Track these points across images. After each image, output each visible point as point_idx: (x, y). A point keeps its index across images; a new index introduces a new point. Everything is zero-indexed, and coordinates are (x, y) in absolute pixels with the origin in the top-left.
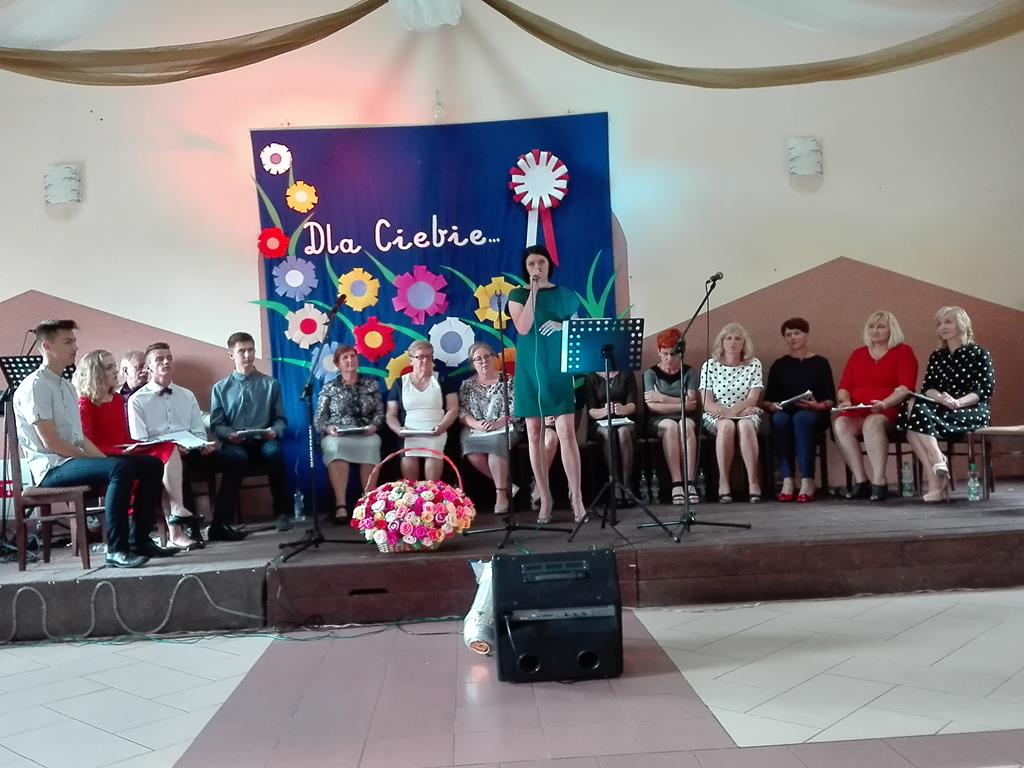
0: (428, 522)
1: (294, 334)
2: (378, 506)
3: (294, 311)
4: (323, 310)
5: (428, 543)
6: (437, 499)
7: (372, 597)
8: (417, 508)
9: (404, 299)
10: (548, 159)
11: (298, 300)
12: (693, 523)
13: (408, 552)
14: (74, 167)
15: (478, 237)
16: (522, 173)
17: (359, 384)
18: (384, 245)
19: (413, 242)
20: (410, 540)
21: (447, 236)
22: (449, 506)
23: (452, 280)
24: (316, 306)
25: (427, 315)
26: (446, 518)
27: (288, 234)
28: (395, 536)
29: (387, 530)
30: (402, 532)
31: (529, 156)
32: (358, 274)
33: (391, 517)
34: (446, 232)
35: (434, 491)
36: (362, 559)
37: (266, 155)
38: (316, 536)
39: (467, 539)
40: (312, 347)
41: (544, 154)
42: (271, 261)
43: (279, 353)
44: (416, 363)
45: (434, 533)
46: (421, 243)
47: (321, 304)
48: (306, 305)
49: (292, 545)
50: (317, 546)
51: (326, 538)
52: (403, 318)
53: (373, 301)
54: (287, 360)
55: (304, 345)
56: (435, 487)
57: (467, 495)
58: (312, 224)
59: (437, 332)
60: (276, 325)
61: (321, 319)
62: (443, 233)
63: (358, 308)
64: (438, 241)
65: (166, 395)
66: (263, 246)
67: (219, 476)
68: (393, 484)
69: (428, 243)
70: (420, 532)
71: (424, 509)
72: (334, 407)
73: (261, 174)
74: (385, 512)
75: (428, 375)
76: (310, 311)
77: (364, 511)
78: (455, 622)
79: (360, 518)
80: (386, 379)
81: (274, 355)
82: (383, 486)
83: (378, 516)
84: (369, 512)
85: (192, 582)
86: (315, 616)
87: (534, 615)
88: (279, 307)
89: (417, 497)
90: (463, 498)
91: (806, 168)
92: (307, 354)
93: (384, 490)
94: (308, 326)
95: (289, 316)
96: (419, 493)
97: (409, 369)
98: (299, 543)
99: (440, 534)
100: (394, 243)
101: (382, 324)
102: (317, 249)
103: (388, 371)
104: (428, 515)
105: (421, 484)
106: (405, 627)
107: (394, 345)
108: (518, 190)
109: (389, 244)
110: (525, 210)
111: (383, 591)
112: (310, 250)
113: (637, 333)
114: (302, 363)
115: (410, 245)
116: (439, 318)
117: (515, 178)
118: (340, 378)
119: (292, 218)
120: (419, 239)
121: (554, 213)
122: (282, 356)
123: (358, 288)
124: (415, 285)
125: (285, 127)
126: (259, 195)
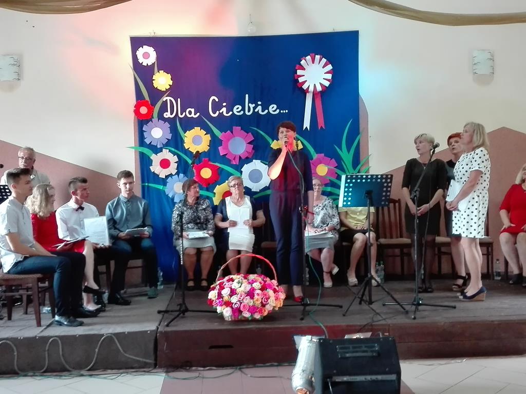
0: (258, 304)
1: (156, 168)
2: (226, 292)
3: (156, 154)
4: (174, 154)
5: (257, 316)
7: (223, 350)
8: (251, 294)
9: (226, 148)
10: (320, 60)
11: (159, 147)
14: (16, 58)
15: (274, 109)
16: (304, 69)
18: (214, 113)
19: (232, 111)
20: (247, 314)
21: (254, 108)
22: (270, 292)
23: (257, 136)
24: (170, 151)
25: (240, 157)
26: (269, 301)
27: (154, 104)
28: (237, 311)
29: (232, 307)
30: (241, 309)
31: (308, 58)
32: (197, 131)
33: (234, 299)
34: (254, 105)
35: (260, 283)
36: (216, 326)
37: (140, 52)
40: (167, 177)
41: (318, 57)
42: (142, 121)
43: (146, 181)
45: (262, 310)
46: (238, 112)
47: (173, 149)
48: (164, 150)
52: (225, 159)
53: (207, 148)
54: (150, 185)
55: (162, 176)
56: (260, 279)
58: (168, 98)
59: (247, 169)
60: (144, 162)
62: (252, 106)
64: (249, 111)
66: (137, 112)
69: (242, 112)
70: (253, 310)
71: (256, 295)
73: (137, 66)
74: (231, 296)
75: (241, 197)
76: (166, 154)
78: (276, 367)
80: (213, 198)
81: (143, 181)
83: (226, 298)
84: (220, 296)
85: (110, 339)
86: (188, 362)
88: (146, 151)
89: (250, 286)
91: (483, 70)
92: (164, 182)
93: (228, 281)
94: (165, 164)
95: (153, 157)
98: (171, 311)
99: (265, 311)
100: (221, 111)
101: (212, 163)
102: (171, 114)
103: (215, 193)
104: (258, 298)
106: (244, 370)
108: (301, 80)
109: (218, 112)
110: (305, 93)
111: (230, 347)
112: (167, 115)
113: (388, 183)
114: (161, 187)
115: (231, 113)
116: (248, 160)
117: (299, 72)
119: (156, 94)
120: (237, 109)
121: (323, 95)
122: (148, 183)
123: (196, 140)
124: (233, 138)
125: (152, 35)
126: (135, 78)
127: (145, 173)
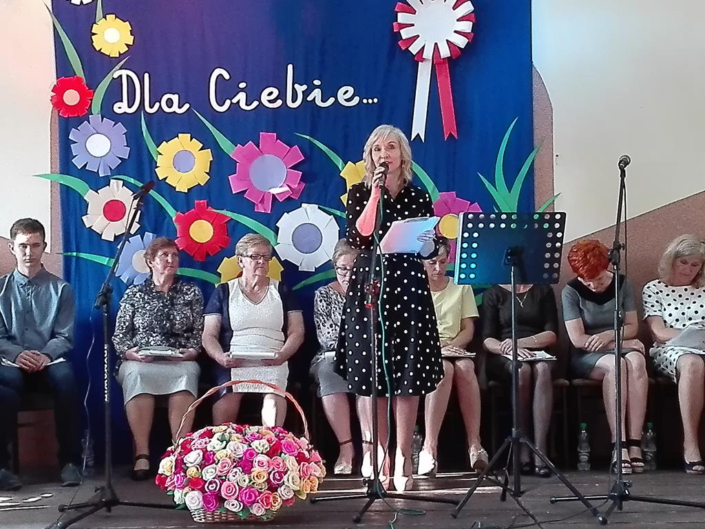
0: (260, 483)
1: (95, 220)
2: (193, 458)
3: (96, 190)
5: (258, 511)
8: (245, 464)
9: (245, 177)
11: (102, 175)
12: (627, 498)
13: (231, 523)
15: (348, 95)
16: (413, 12)
18: (221, 104)
19: (259, 100)
20: (233, 505)
21: (306, 94)
22: (290, 461)
23: (310, 153)
24: (125, 184)
25: (275, 199)
26: (285, 478)
27: (93, 86)
29: (203, 490)
32: (184, 142)
34: (305, 87)
35: (270, 441)
38: (108, 497)
40: (118, 238)
42: (69, 121)
43: (74, 247)
45: (268, 498)
46: (270, 101)
47: (132, 181)
48: (112, 181)
49: (78, 507)
50: (109, 510)
51: (121, 500)
52: (243, 204)
53: (203, 179)
54: (83, 255)
55: (108, 236)
57: (315, 448)
58: (124, 73)
59: (288, 222)
60: (71, 206)
61: (132, 202)
62: (300, 89)
63: (182, 187)
64: (294, 100)
66: (58, 103)
68: (215, 429)
69: (279, 103)
71: (256, 464)
74: (202, 466)
76: (117, 191)
81: (67, 248)
82: (200, 432)
83: (192, 471)
84: (180, 466)
88: (77, 184)
89: (246, 447)
90: (309, 451)
92: (113, 248)
93: (202, 436)
94: (113, 210)
95: (89, 195)
96: (248, 441)
99: (275, 500)
100: (235, 101)
101: (214, 211)
102: (130, 106)
103: (218, 275)
104: (260, 471)
105: (252, 430)
107: (229, 239)
108: (405, 34)
109: (228, 103)
110: (414, 61)
112: (121, 107)
114: (104, 260)
115: (255, 104)
116: (290, 204)
117: (402, 18)
119: (98, 63)
120: (268, 96)
121: (453, 65)
122: (78, 251)
123: (183, 161)
124: (260, 157)
126: (55, 30)
127: (72, 231)
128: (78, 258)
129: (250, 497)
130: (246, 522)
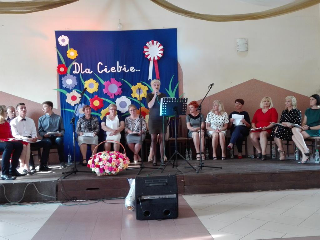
0: (114, 166)
1: (69, 100)
2: (97, 160)
3: (69, 93)
4: (79, 93)
5: (113, 172)
6: (117, 158)
7: (93, 191)
8: (110, 161)
9: (107, 89)
10: (157, 43)
11: (70, 89)
12: (203, 166)
13: (106, 176)
15: (133, 69)
16: (148, 48)
17: (91, 119)
18: (100, 71)
19: (110, 70)
20: (107, 171)
21: (122, 69)
22: (121, 160)
23: (123, 83)
24: (77, 91)
25: (115, 95)
26: (120, 164)
27: (67, 66)
28: (102, 170)
29: (99, 168)
31: (150, 42)
32: (91, 81)
33: (101, 164)
34: (122, 67)
36: (91, 178)
37: (60, 39)
38: (75, 170)
39: (127, 171)
40: (75, 105)
41: (155, 42)
42: (62, 75)
44: (111, 111)
45: (116, 169)
46: (113, 71)
48: (73, 91)
49: (67, 173)
50: (75, 173)
51: (78, 171)
52: (107, 96)
53: (96, 90)
55: (72, 104)
56: (116, 154)
57: (127, 156)
58: (76, 63)
59: (118, 101)
60: (62, 97)
61: (78, 96)
63: (91, 92)
64: (119, 70)
65: (24, 121)
66: (59, 70)
67: (42, 149)
68: (102, 152)
69: (115, 71)
71: (113, 161)
72: (82, 126)
73: (58, 46)
74: (99, 162)
75: (115, 116)
76: (74, 93)
77: (92, 161)
78: (122, 199)
79: (90, 164)
80: (101, 117)
81: (62, 107)
82: (98, 153)
83: (97, 163)
85: (32, 185)
86: (74, 197)
87: (149, 197)
88: (64, 91)
89: (110, 157)
90: (126, 157)
91: (242, 49)
92: (73, 108)
93: (99, 154)
94: (74, 98)
95: (67, 94)
96: (110, 155)
97: (108, 114)
98: (69, 172)
99: (118, 169)
100: (104, 70)
101: (99, 98)
102: (77, 71)
103: (101, 114)
104: (114, 163)
105: (112, 152)
106: (105, 201)
107: (104, 105)
108: (146, 54)
109: (102, 71)
110: (149, 60)
111: (98, 189)
112: (75, 72)
113: (185, 102)
114: (72, 111)
116: (119, 96)
117: (145, 50)
118: (84, 116)
119: (69, 61)
120: (113, 69)
121: (159, 62)
122: (65, 108)
123: (91, 86)
124: (111, 85)
125: (67, 30)
126: (57, 53)
127: (63, 103)
128: (65, 110)
129: (111, 169)
130: (110, 175)
